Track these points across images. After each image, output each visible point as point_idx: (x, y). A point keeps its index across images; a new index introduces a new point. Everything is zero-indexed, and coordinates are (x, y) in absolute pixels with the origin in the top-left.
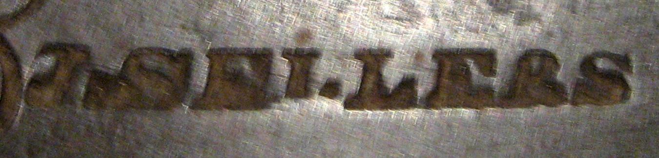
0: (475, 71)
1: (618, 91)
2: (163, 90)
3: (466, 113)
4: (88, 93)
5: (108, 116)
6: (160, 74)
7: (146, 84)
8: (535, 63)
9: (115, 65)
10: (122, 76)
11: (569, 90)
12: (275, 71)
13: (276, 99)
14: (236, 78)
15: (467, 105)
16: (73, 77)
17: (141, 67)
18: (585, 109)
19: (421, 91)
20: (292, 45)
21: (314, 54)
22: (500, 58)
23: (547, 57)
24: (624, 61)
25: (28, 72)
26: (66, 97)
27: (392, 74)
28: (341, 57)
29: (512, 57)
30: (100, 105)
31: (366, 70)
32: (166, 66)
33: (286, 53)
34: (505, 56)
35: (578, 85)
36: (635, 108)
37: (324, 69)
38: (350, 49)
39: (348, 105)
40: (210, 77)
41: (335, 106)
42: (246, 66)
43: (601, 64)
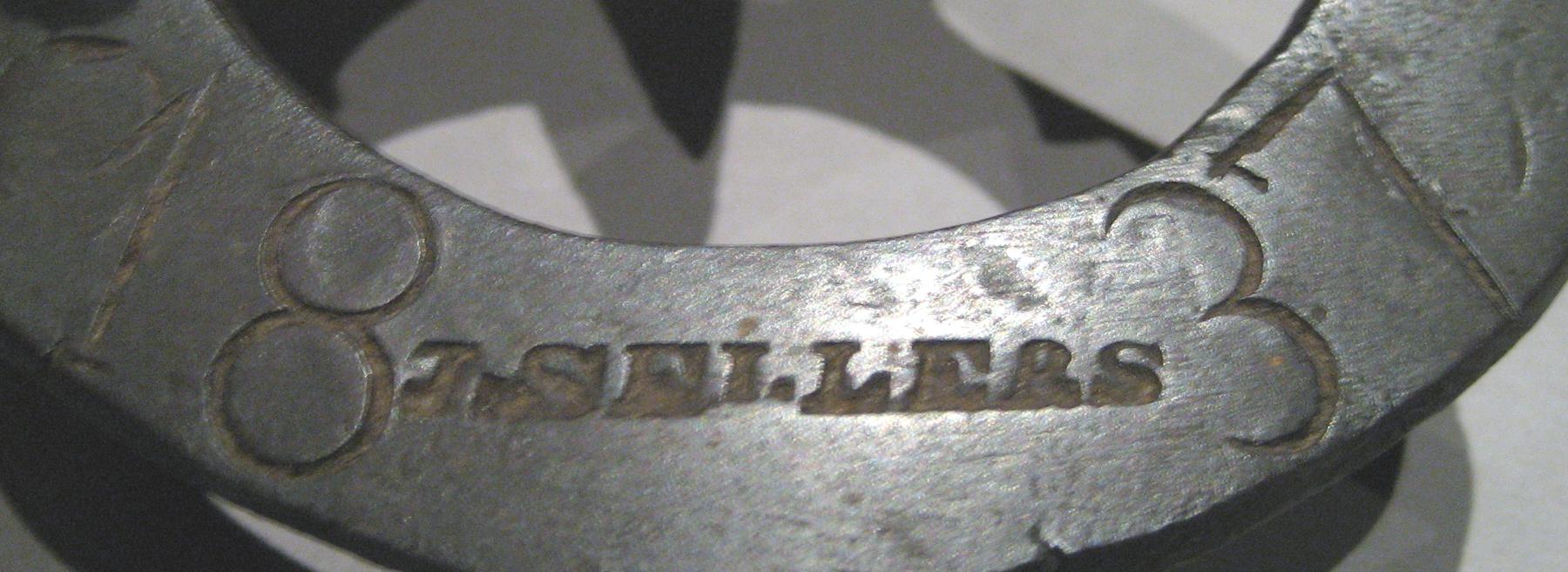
0: (965, 365)
1: (1149, 389)
2: (571, 394)
3: (954, 418)
4: (477, 400)
5: (502, 429)
6: (569, 376)
7: (550, 386)
8: (1041, 356)
9: (512, 367)
10: (519, 380)
11: (1085, 388)
12: (714, 368)
13: (715, 402)
14: (664, 377)
15: (956, 408)
16: (460, 378)
17: (545, 370)
18: (1105, 410)
19: (897, 391)
20: (732, 336)
21: (762, 348)
22: (996, 348)
23: (1054, 346)
24: (1153, 350)
25: (403, 376)
26: (449, 405)
27: (862, 368)
28: (795, 351)
29: (1010, 348)
30: (493, 415)
31: (828, 368)
32: (577, 366)
33: (726, 346)
34: (1002, 344)
35: (1096, 380)
36: (1170, 408)
37: (775, 366)
38: (808, 341)
39: (805, 410)
40: (632, 379)
41: (789, 414)
42: (676, 362)
43: (1125, 354)
